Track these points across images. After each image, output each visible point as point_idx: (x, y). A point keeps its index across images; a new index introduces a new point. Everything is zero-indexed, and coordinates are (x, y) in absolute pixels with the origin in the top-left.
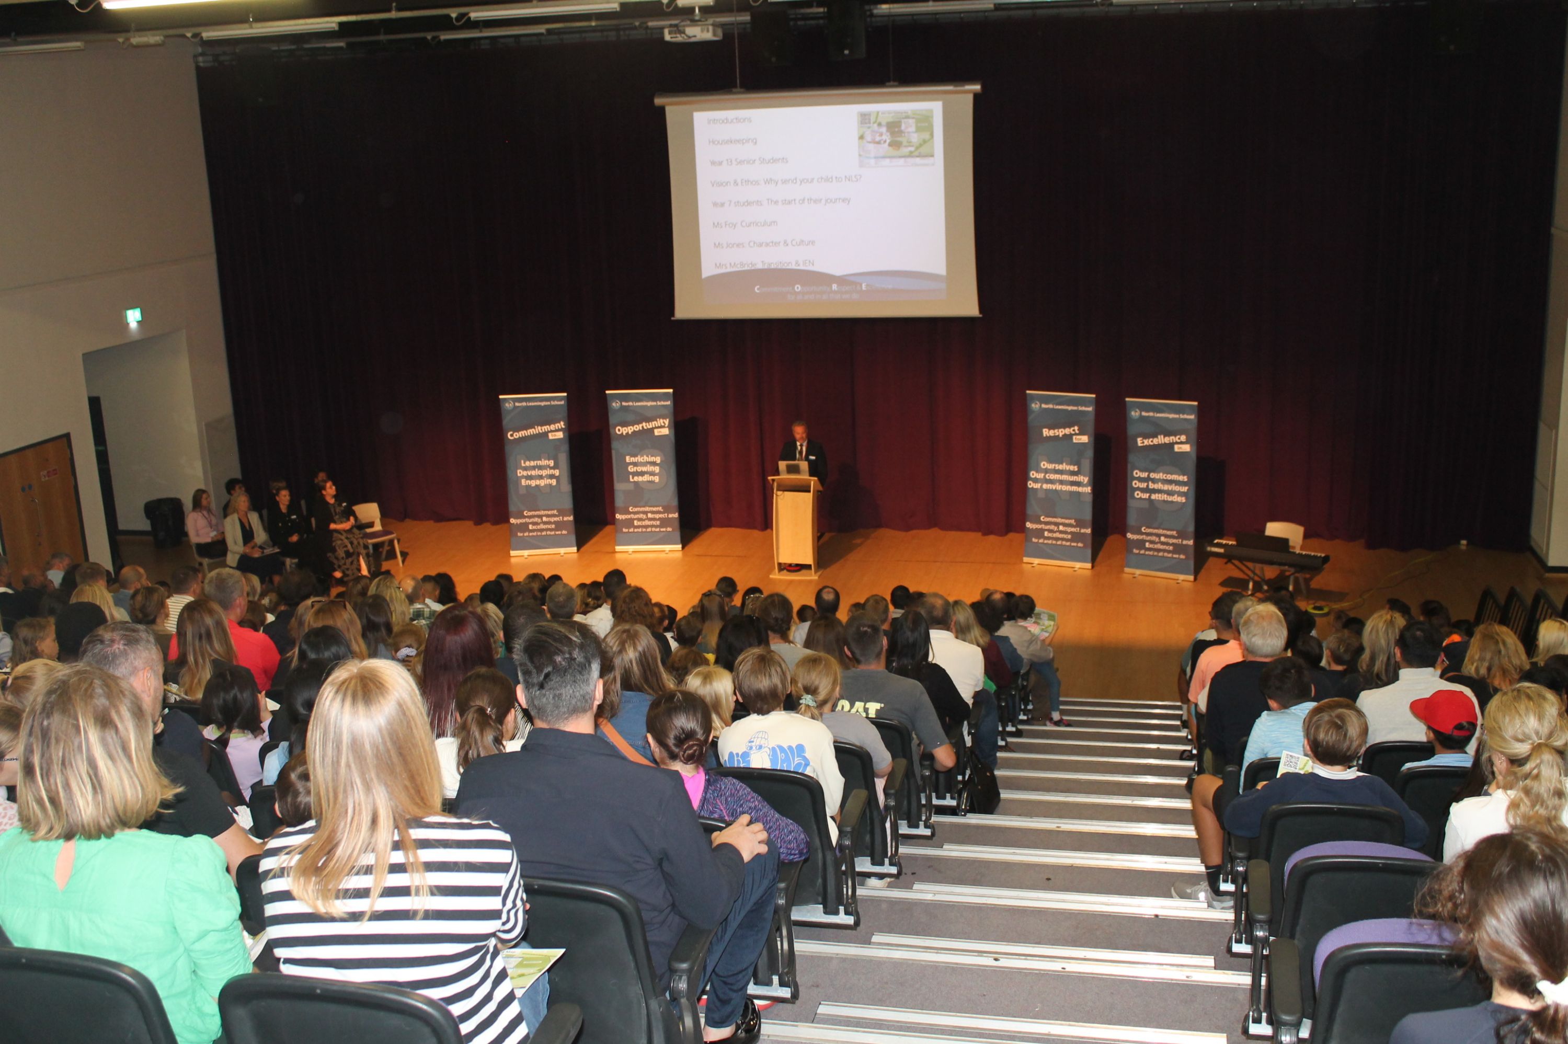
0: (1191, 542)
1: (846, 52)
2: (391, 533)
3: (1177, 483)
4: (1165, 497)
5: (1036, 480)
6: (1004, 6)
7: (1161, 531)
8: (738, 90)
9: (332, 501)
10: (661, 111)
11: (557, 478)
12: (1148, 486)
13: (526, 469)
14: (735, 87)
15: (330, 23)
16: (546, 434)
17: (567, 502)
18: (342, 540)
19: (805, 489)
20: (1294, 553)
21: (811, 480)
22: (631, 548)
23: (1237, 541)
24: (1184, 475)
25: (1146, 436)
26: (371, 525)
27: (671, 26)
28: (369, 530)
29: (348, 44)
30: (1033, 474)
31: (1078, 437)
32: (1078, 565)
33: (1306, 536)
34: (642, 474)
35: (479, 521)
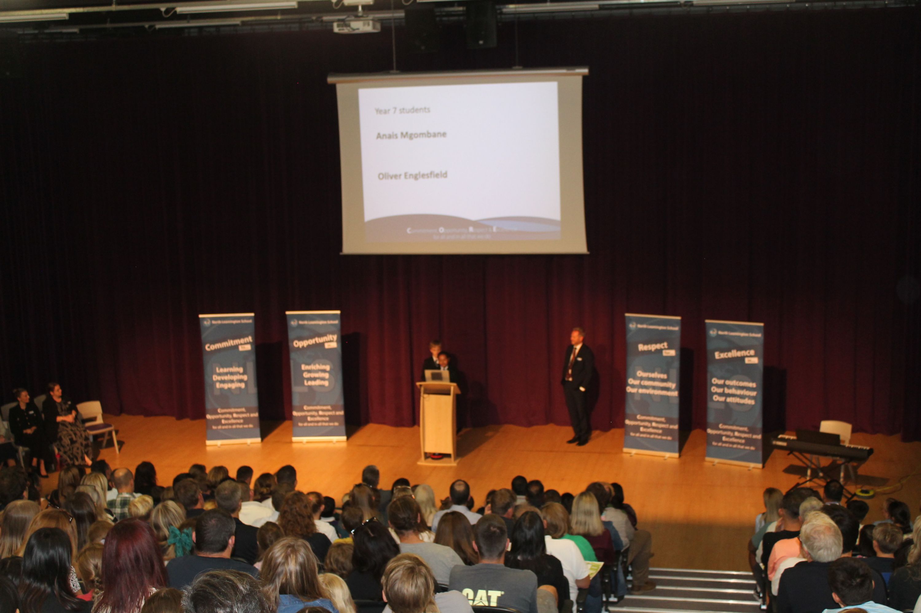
0: (759, 437)
1: (481, 42)
2: (109, 426)
3: (748, 389)
4: (738, 400)
5: (633, 386)
6: (606, 7)
7: (734, 428)
8: (395, 71)
9: (59, 400)
10: (333, 88)
11: (246, 383)
12: (724, 391)
13: (220, 374)
14: (392, 68)
15: (63, 13)
16: (236, 347)
17: (254, 402)
18: (67, 431)
19: (447, 393)
20: (844, 447)
21: (450, 386)
22: (305, 439)
23: (797, 435)
24: (753, 382)
25: (722, 351)
26: (94, 419)
27: (339, 20)
28: (88, 424)
29: (81, 30)
30: (631, 381)
31: (668, 351)
32: (668, 455)
33: (854, 431)
34: (315, 379)
35: (180, 416)
